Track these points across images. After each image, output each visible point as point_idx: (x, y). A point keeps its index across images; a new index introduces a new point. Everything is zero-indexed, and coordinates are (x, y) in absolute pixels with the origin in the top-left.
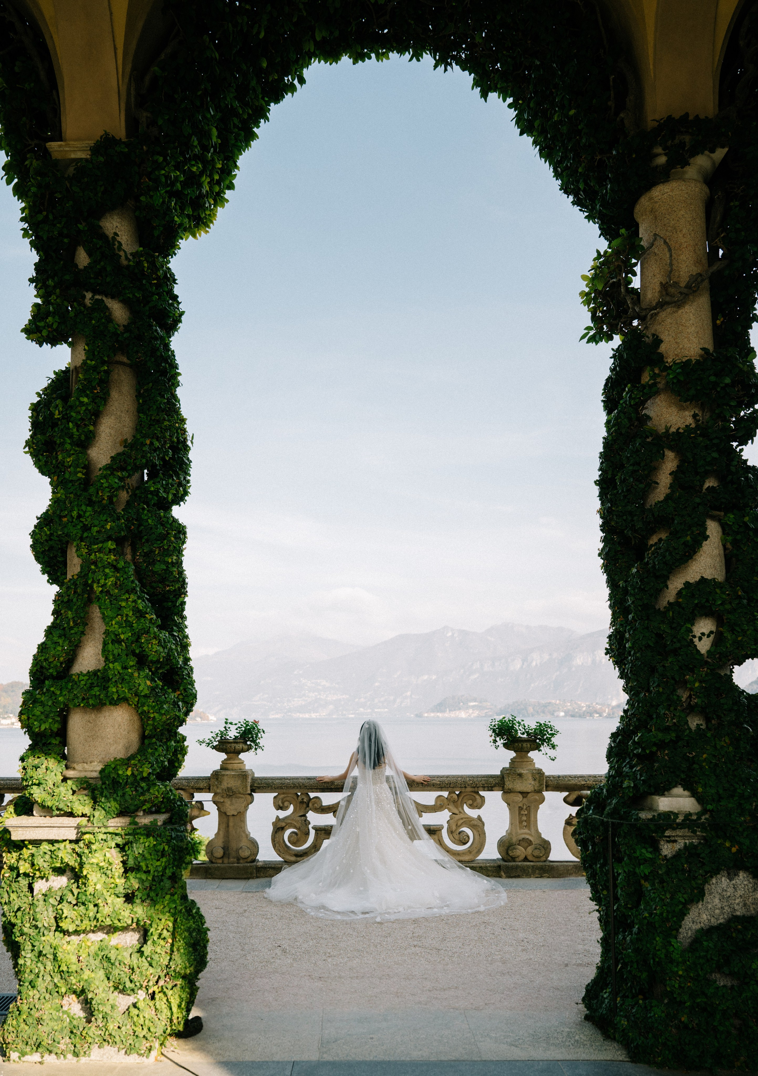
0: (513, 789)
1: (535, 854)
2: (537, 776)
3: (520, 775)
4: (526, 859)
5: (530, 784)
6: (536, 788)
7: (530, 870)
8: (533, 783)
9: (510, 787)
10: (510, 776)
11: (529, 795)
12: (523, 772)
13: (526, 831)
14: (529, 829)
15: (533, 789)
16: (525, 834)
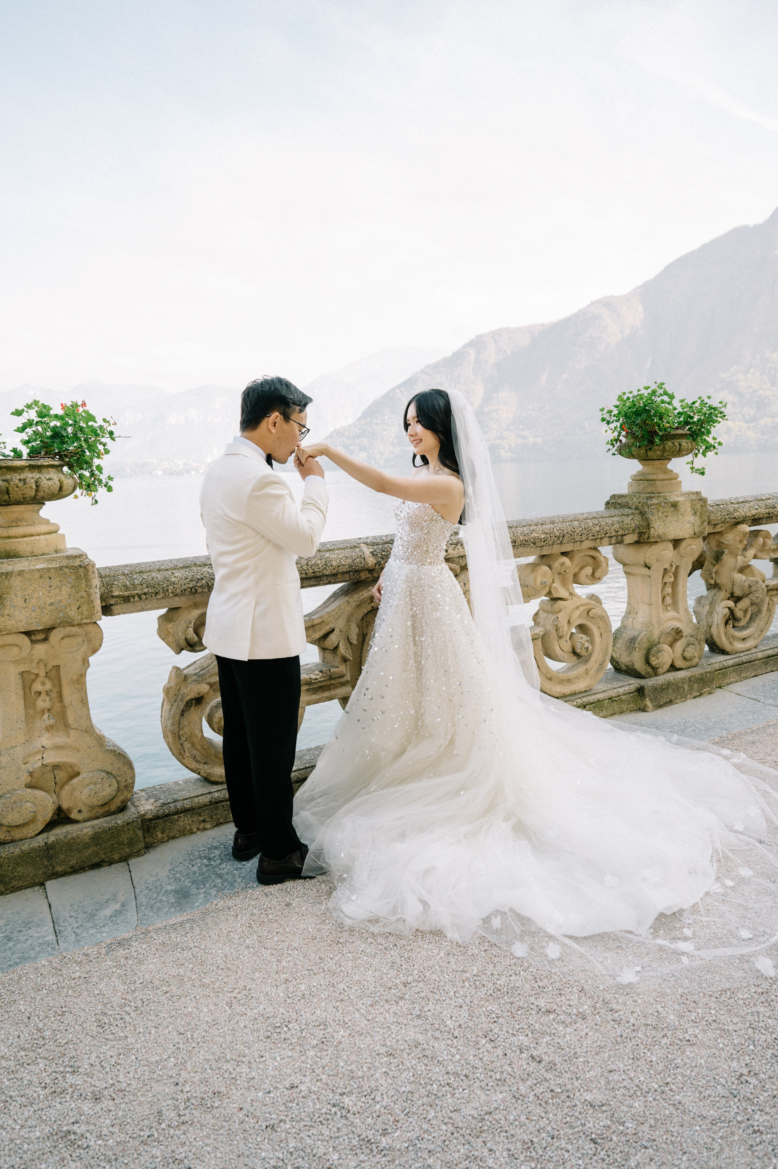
0: (664, 534)
1: (687, 655)
2: (698, 506)
3: (675, 505)
4: (673, 668)
5: (689, 522)
6: (696, 530)
7: (686, 686)
8: (692, 519)
9: (661, 532)
10: (661, 509)
11: (683, 545)
12: (678, 499)
13: (672, 614)
14: (677, 610)
15: (692, 532)
16: (673, 619)
